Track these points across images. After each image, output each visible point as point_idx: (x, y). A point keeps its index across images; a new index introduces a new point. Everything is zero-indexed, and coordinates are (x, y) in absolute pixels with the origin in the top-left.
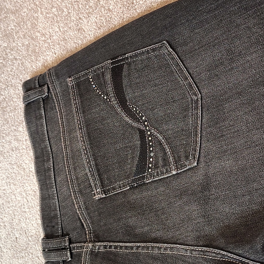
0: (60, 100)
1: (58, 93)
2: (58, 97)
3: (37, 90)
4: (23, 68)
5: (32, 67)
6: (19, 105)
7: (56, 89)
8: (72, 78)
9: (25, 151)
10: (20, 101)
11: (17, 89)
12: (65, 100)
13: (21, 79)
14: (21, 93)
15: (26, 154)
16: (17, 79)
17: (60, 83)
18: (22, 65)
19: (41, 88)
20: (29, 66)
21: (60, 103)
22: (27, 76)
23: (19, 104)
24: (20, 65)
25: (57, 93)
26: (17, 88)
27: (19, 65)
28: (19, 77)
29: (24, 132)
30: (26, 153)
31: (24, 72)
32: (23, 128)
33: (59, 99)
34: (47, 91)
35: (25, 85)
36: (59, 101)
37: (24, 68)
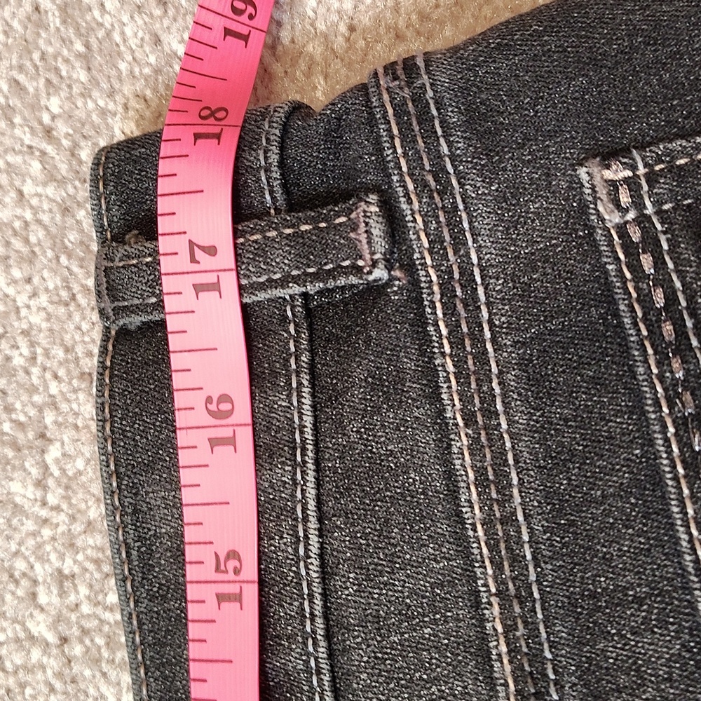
0: (488, 334)
1: (477, 272)
2: (471, 303)
3: (273, 234)
4: (79, 47)
5: (157, 41)
6: (18, 310)
7: (459, 243)
8: (634, 168)
9: (53, 664)
10: (29, 280)
11: (13, 194)
12: (539, 337)
13: (46, 118)
14: (39, 222)
15: (58, 685)
16: (17, 120)
17: (501, 198)
18: (64, 22)
19: (314, 221)
20: (128, 31)
21: (482, 357)
22: (111, 106)
23: (22, 300)
24: (54, 20)
25: (466, 272)
26: (12, 185)
27: (35, 17)
28: (35, 107)
29: (44, 513)
30: (59, 675)
31: (83, 76)
32: (40, 484)
33: (476, 323)
34: (381, 245)
35: (119, 177)
36: (477, 339)
37: (87, 46)
